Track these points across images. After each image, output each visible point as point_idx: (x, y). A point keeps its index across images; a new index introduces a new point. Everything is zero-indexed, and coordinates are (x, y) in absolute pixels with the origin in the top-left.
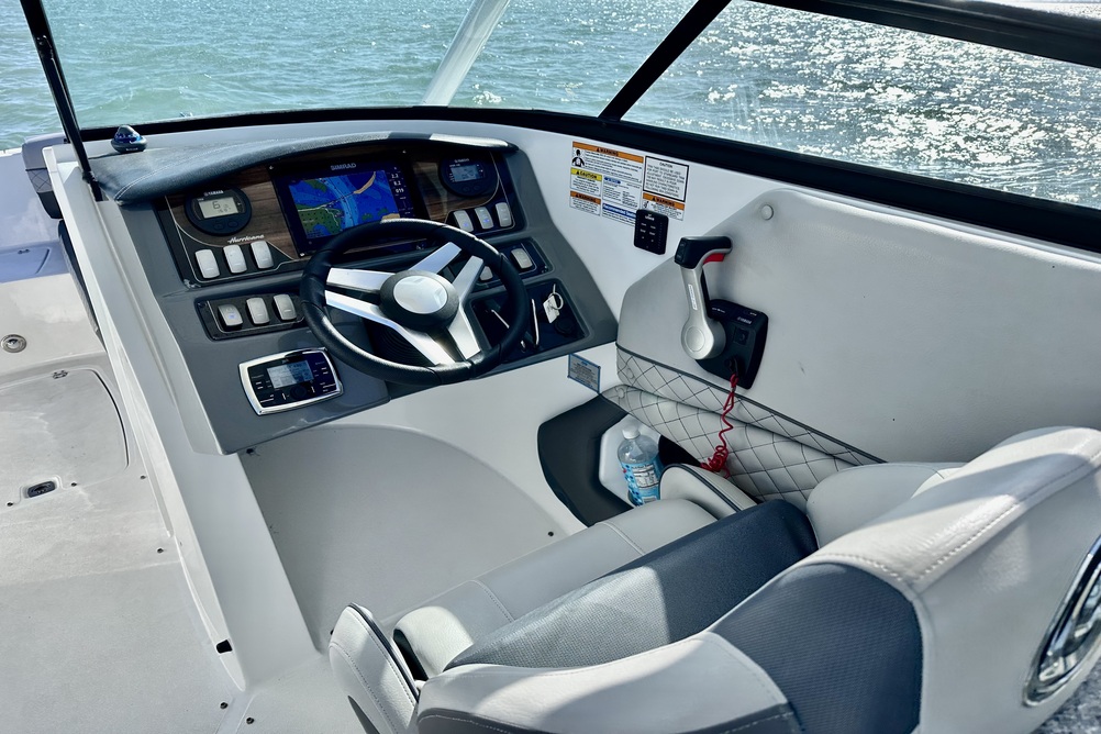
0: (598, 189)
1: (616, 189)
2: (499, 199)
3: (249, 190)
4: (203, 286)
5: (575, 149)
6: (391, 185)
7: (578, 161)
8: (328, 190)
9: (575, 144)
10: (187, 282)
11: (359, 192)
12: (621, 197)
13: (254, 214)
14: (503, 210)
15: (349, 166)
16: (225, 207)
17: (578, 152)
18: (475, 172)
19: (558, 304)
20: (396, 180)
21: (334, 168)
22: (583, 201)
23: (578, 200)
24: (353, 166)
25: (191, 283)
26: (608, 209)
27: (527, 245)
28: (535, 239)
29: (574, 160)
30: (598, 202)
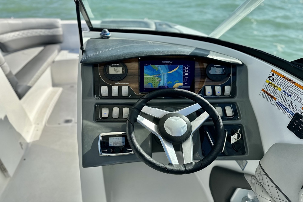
0: (278, 94)
1: (287, 98)
2: (228, 84)
3: (129, 65)
4: (101, 98)
5: (272, 73)
6: (184, 71)
7: (271, 78)
8: (158, 70)
9: (273, 71)
10: (96, 96)
11: (170, 72)
12: (289, 102)
13: (128, 75)
14: (228, 89)
15: (170, 62)
16: (118, 70)
17: (273, 75)
18: (222, 71)
19: (238, 138)
20: (187, 70)
21: (163, 62)
22: (267, 95)
23: (264, 94)
24: (171, 62)
25: (97, 97)
26: (279, 104)
27: (234, 106)
28: (238, 104)
29: (270, 77)
30: (275, 99)
